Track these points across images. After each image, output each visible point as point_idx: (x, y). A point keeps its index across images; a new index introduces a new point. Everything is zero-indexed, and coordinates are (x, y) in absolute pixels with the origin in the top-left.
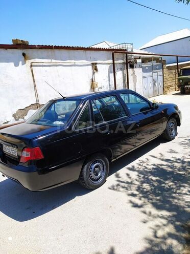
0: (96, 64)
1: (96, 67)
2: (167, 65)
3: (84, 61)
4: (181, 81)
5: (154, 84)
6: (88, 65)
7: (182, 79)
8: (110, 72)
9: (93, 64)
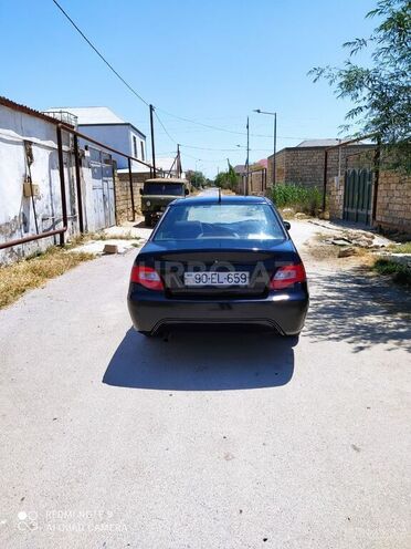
0: (31, 143)
1: (31, 149)
2: (119, 171)
3: (12, 133)
4: (149, 204)
5: (105, 203)
6: (17, 143)
7: (148, 199)
8: (51, 167)
9: (25, 141)
